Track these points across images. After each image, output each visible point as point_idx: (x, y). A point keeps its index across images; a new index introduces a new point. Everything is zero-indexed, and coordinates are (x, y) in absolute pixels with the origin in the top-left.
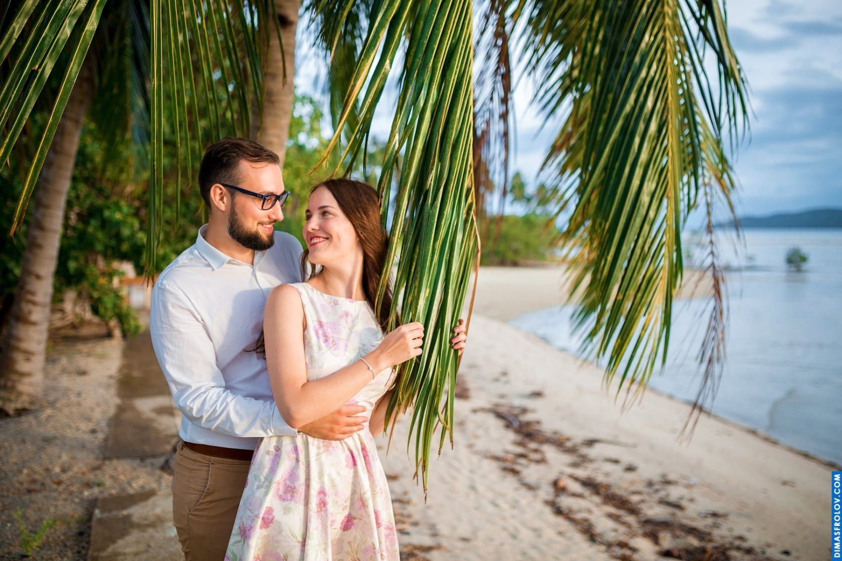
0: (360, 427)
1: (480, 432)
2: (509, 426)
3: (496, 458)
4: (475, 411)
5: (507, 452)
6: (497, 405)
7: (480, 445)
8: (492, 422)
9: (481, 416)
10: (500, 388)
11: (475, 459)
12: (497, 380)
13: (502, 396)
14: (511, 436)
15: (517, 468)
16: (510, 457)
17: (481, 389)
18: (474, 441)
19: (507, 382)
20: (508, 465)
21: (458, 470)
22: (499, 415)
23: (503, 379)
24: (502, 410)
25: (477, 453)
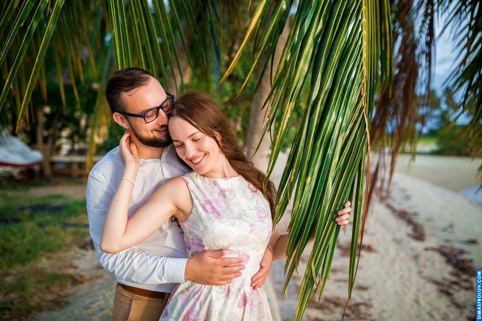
0: (238, 274)
1: (428, 264)
2: (449, 261)
3: (436, 283)
4: (427, 249)
5: (445, 279)
6: (443, 247)
7: (427, 272)
8: (438, 258)
9: (430, 254)
10: (446, 235)
11: (422, 282)
12: (445, 230)
13: (448, 241)
14: (450, 268)
15: (451, 291)
16: (447, 283)
17: (434, 235)
18: (422, 269)
19: (452, 232)
20: (445, 288)
21: (408, 288)
22: (443, 253)
23: (449, 230)
24: (446, 251)
25: (424, 278)
